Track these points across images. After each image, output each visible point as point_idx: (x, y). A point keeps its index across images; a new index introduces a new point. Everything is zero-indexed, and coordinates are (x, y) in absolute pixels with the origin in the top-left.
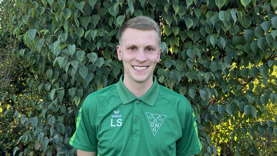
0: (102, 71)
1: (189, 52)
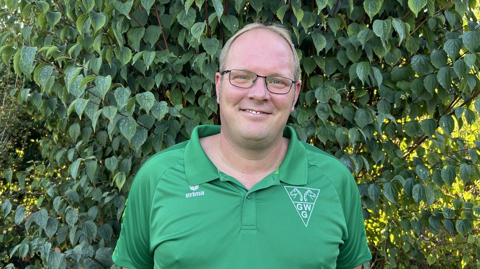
0: (165, 127)
1: (319, 92)
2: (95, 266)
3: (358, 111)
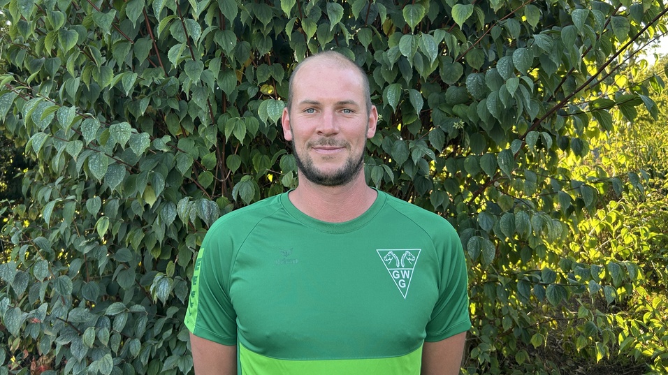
0: (155, 162)
2: (69, 330)
3: (396, 143)
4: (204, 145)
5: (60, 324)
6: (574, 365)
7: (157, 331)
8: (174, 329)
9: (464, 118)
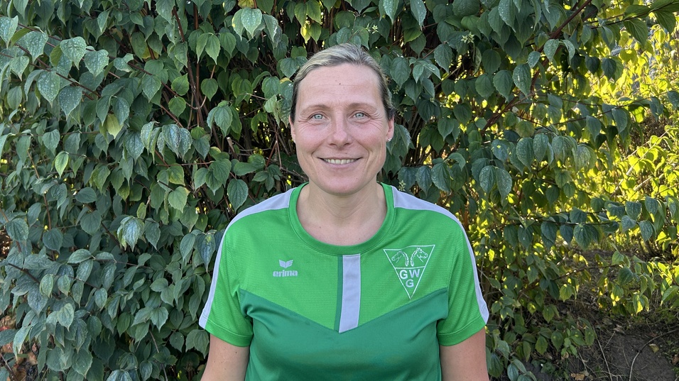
1: (343, 35)
2: (25, 280)
3: (396, 61)
4: (175, 68)
5: (15, 271)
6: (611, 324)
7: (127, 281)
8: (147, 278)
9: (475, 30)
